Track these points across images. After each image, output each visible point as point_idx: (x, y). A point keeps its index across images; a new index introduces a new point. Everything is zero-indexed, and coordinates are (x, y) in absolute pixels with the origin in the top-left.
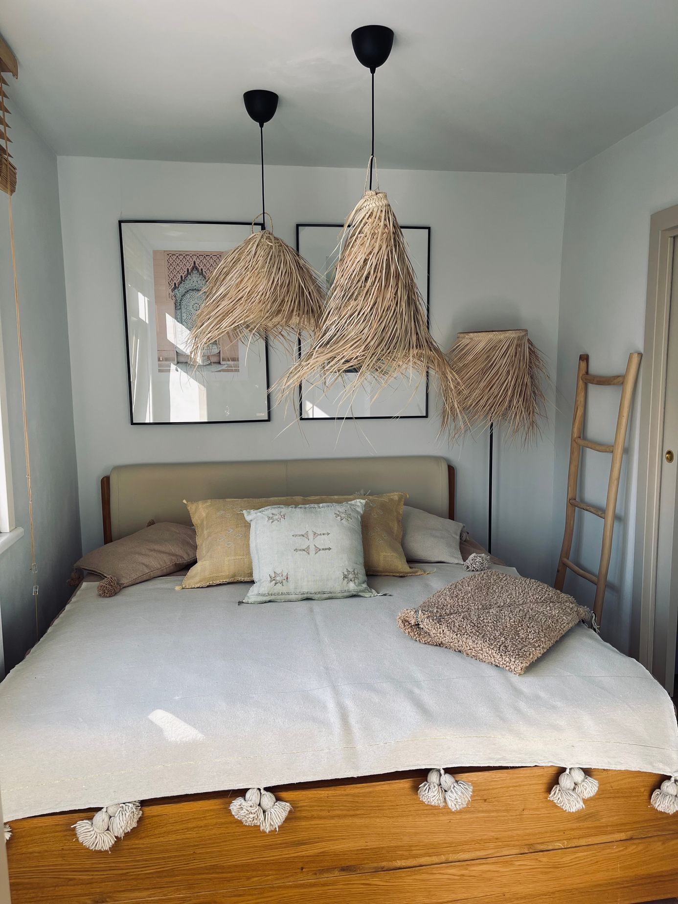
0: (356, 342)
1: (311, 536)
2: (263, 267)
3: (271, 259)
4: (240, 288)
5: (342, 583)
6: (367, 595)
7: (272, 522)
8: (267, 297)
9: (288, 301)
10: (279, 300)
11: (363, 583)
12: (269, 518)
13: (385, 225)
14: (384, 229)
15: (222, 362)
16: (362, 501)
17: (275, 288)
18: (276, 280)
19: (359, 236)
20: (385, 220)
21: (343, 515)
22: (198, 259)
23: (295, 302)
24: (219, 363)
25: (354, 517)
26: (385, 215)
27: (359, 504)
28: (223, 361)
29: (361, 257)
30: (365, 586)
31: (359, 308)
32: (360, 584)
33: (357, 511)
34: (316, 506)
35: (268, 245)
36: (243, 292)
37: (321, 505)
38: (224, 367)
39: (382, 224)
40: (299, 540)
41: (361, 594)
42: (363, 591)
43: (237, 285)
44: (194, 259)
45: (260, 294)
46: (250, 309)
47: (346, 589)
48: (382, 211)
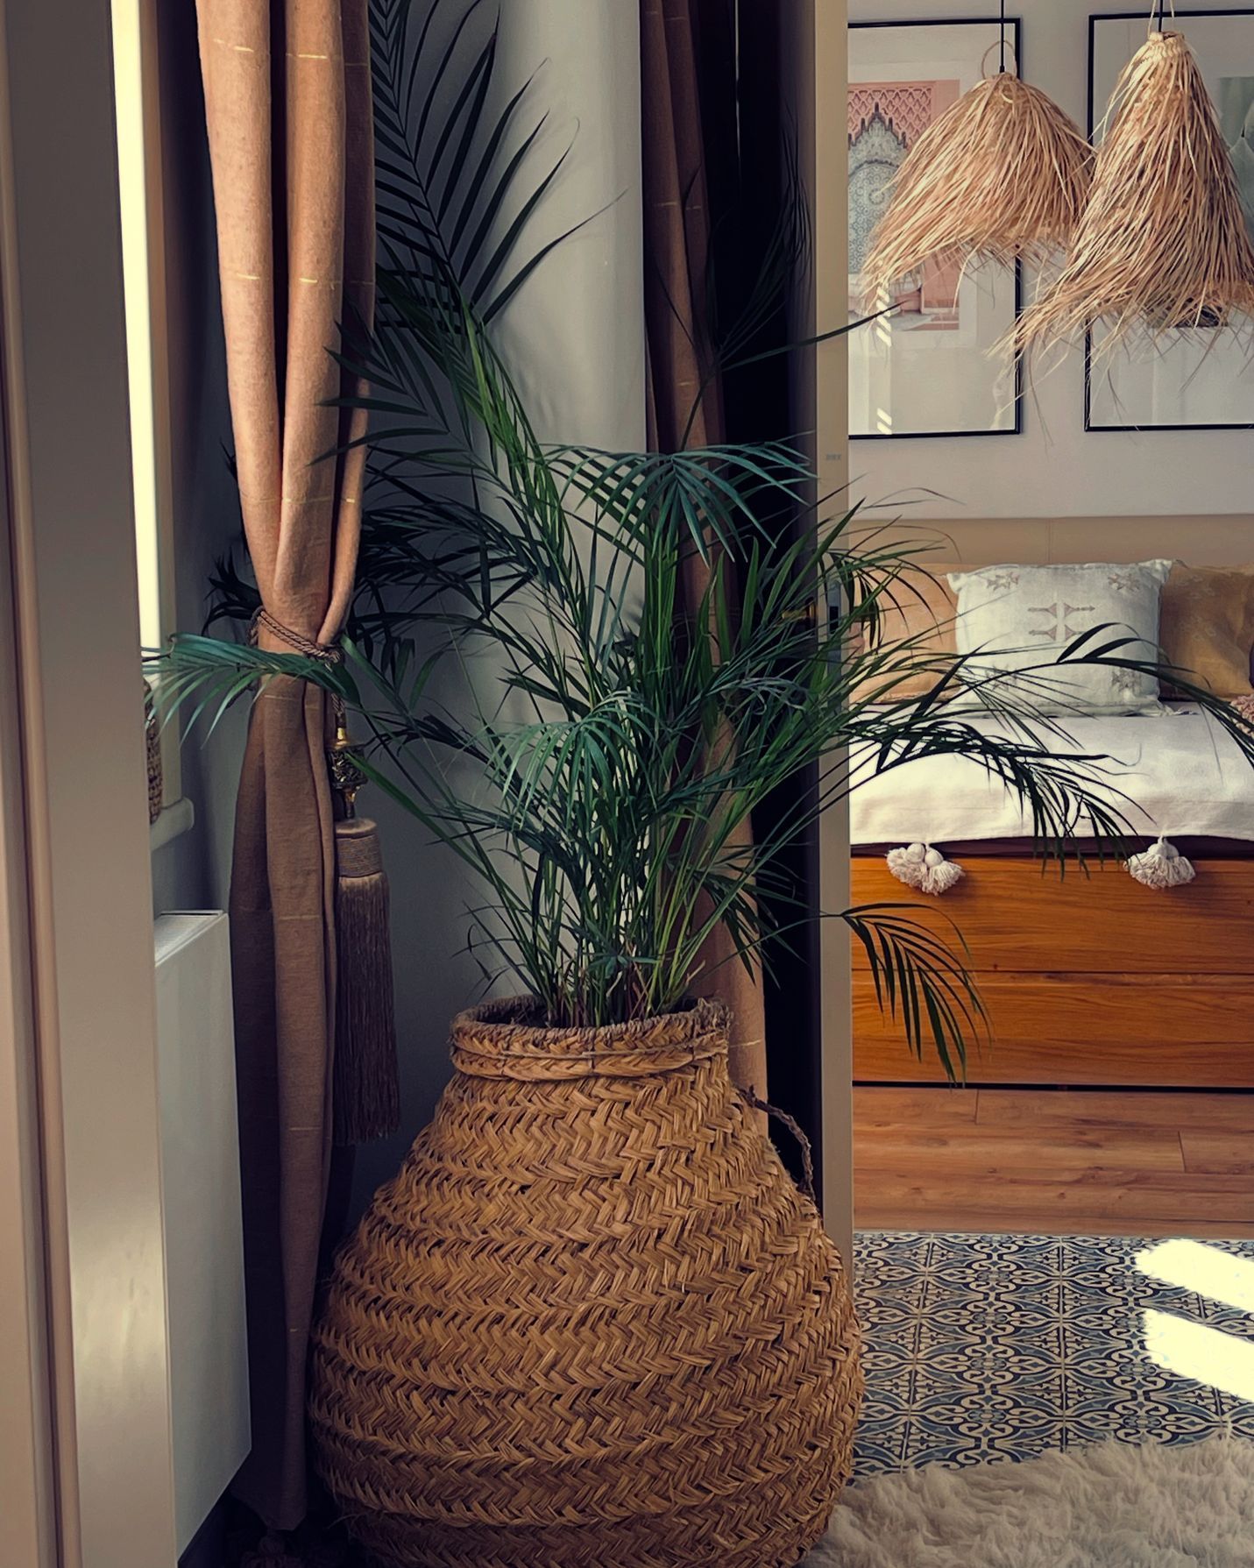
0: (1119, 273)
1: (1061, 611)
2: (993, 143)
3: (1007, 128)
4: (953, 181)
5: (1110, 688)
6: (1156, 713)
7: (995, 589)
8: (996, 196)
9: (1032, 201)
10: (1016, 202)
11: (1151, 693)
12: (990, 583)
13: (1177, 87)
14: (1175, 93)
15: (923, 310)
16: (1165, 562)
17: (1011, 180)
18: (1013, 166)
19: (1136, 105)
20: (1177, 79)
21: (1124, 582)
22: (883, 100)
23: (1043, 203)
24: (919, 311)
25: (1145, 586)
26: (1177, 73)
27: (1158, 567)
28: (926, 306)
29: (1134, 140)
30: (1152, 698)
31: (1127, 220)
32: (1142, 694)
33: (1153, 578)
34: (1077, 566)
35: (1005, 103)
36: (959, 188)
37: (1086, 565)
38: (928, 321)
39: (1170, 86)
40: (1040, 617)
41: (1144, 711)
42: (1149, 706)
43: (949, 177)
44: (877, 100)
45: (985, 192)
46: (966, 218)
47: (1117, 699)
48: (1171, 65)
